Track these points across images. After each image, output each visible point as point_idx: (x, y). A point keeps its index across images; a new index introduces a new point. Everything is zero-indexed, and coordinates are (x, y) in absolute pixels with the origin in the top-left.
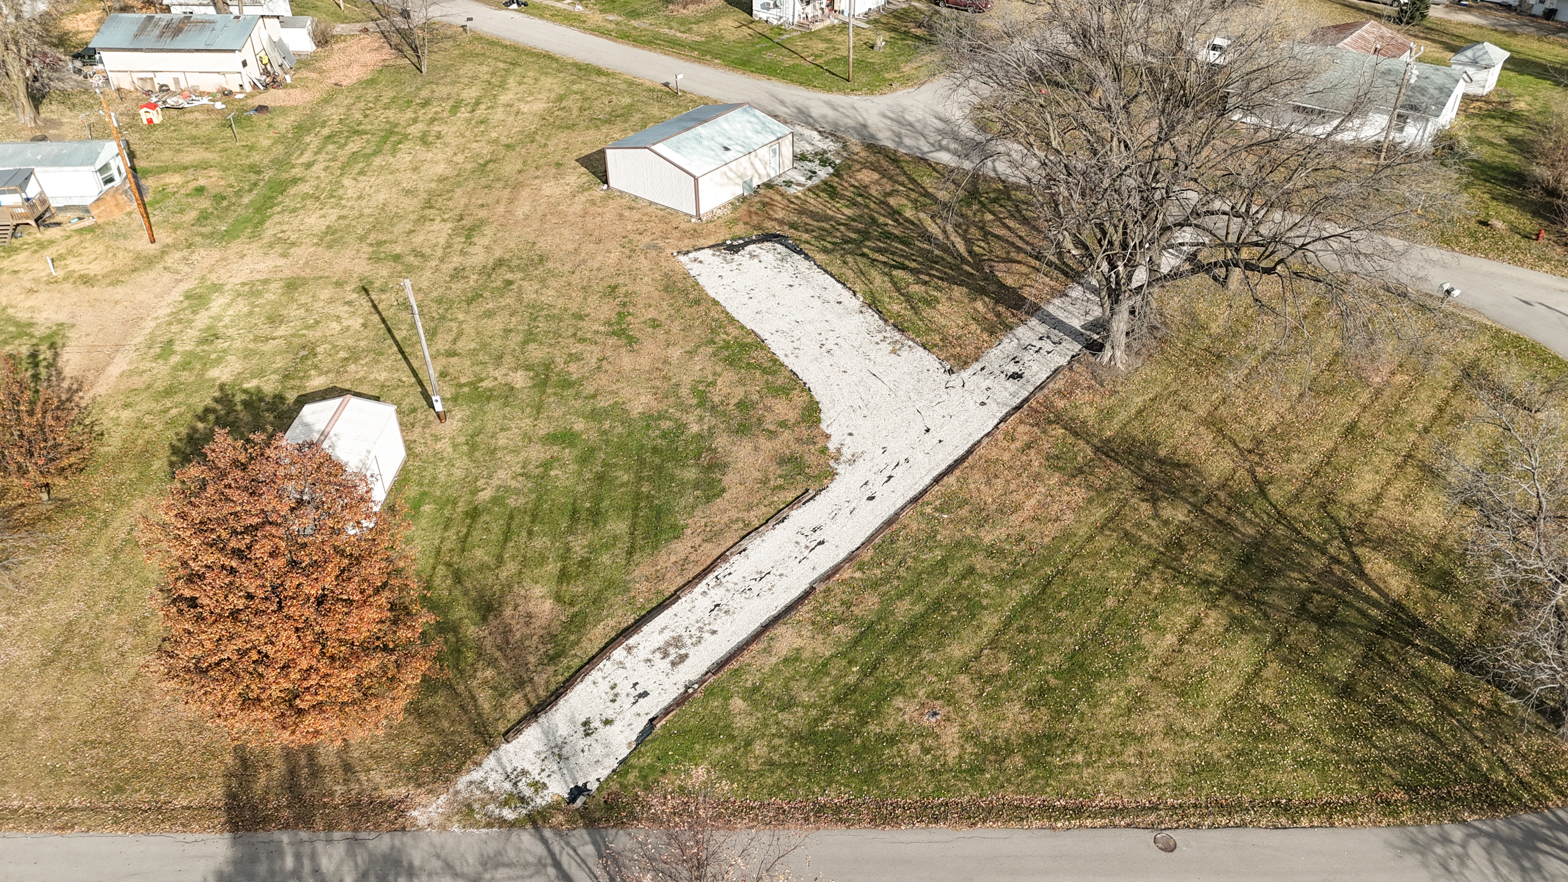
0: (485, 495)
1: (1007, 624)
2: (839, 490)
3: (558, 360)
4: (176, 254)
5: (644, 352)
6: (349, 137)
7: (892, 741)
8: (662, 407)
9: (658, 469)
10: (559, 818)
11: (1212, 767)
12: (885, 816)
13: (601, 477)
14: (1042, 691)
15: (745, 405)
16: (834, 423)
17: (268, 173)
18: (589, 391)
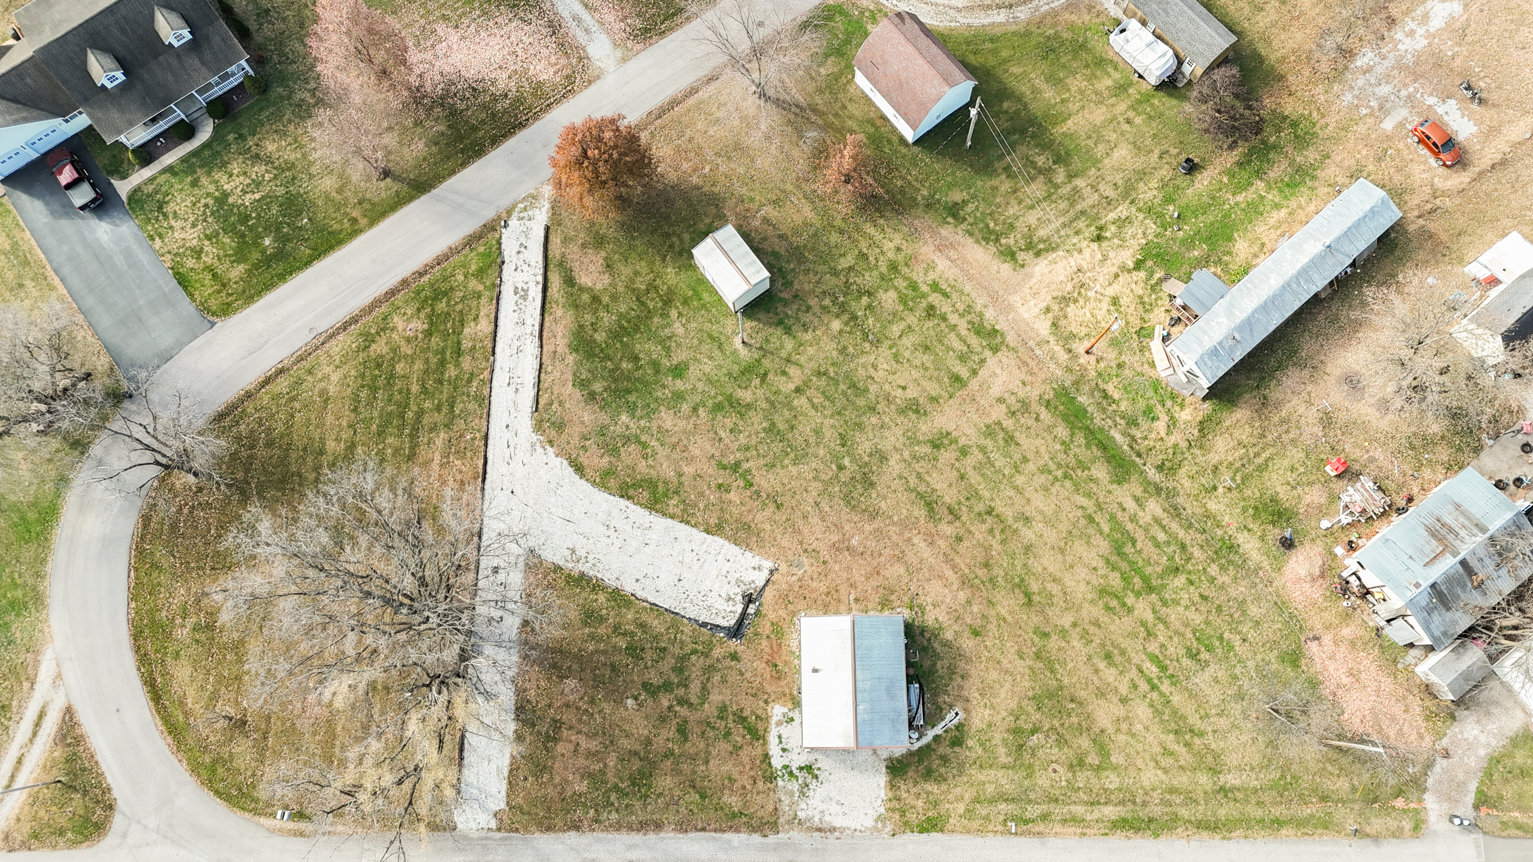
0: (674, 313)
1: (408, 390)
2: (525, 421)
3: (741, 423)
4: (1063, 356)
5: (704, 460)
6: (1172, 558)
7: (419, 310)
8: (654, 425)
9: (615, 380)
10: (504, 215)
11: (310, 372)
12: (405, 283)
13: (636, 359)
14: (379, 366)
15: (614, 452)
16: (560, 467)
17: (1152, 474)
18: (701, 410)
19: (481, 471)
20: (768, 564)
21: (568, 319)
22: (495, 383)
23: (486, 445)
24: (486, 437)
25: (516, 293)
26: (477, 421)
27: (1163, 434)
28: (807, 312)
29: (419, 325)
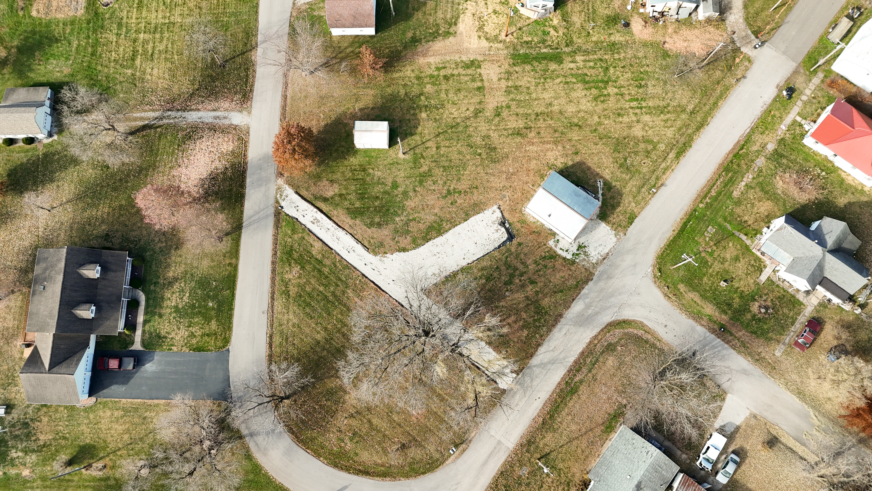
0: (371, 171)
1: (320, 292)
2: (369, 257)
3: (434, 178)
4: (501, 46)
5: (437, 202)
6: (602, 67)
7: (290, 265)
8: (409, 210)
9: (380, 211)
10: (277, 205)
11: (281, 325)
12: (273, 263)
13: (377, 197)
14: (300, 296)
15: (408, 232)
16: (398, 256)
17: (567, 50)
18: (417, 189)
19: (375, 287)
20: (495, 207)
21: (341, 211)
22: (344, 257)
23: (366, 277)
24: (363, 275)
25: (314, 223)
26: (354, 274)
27: (556, 34)
28: (410, 122)
29: (296, 269)
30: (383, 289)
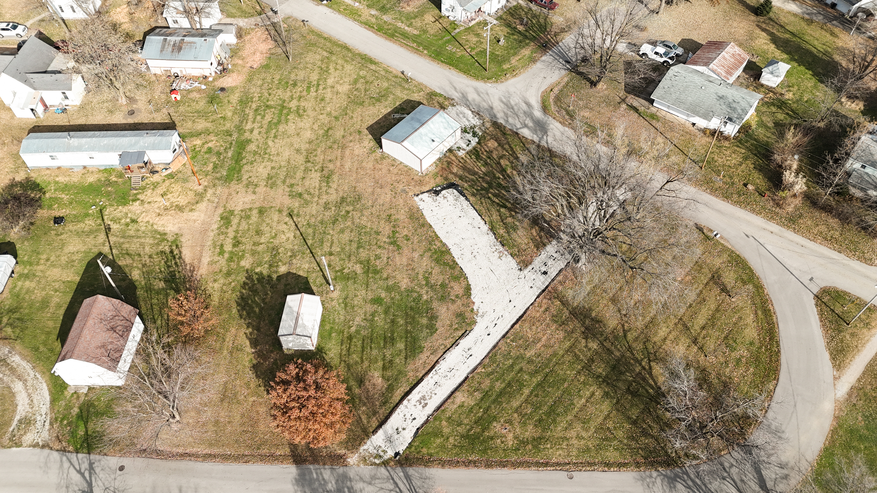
0: (353, 329)
1: (531, 393)
2: (478, 330)
3: (372, 258)
4: (210, 191)
5: (404, 254)
7: (492, 438)
8: (413, 285)
9: (413, 318)
10: (392, 463)
11: (588, 450)
12: (489, 465)
13: (393, 321)
14: (540, 421)
15: (443, 286)
16: (476, 296)
17: (235, 136)
18: (385, 276)
19: (520, 322)
20: (416, 198)
21: (410, 367)
22: (478, 362)
23: (507, 332)
24: (504, 336)
25: (426, 404)
26: (503, 349)
27: (214, 142)
28: (289, 284)
29: (498, 428)
30: (522, 312)
